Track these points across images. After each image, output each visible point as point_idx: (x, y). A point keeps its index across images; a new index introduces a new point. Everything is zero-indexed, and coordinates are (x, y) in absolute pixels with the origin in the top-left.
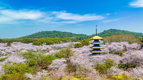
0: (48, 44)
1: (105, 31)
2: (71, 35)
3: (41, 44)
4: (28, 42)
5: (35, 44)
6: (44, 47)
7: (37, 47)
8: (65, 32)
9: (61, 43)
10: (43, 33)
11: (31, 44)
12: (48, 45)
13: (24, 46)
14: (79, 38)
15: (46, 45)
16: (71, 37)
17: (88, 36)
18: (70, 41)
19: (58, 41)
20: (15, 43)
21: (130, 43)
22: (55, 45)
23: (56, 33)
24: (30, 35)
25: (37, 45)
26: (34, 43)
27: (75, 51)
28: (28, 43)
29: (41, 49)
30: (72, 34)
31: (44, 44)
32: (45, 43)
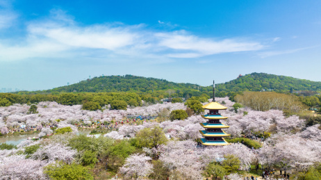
0: (116, 108)
1: (240, 76)
2: (164, 84)
3: (100, 107)
4: (72, 102)
5: (86, 108)
6: (107, 115)
7: (91, 113)
8: (152, 79)
9: (144, 105)
10: (103, 80)
11: (79, 106)
12: (115, 111)
13: (63, 111)
14: (182, 93)
15: (110, 109)
16: (164, 90)
17: (202, 88)
18: (162, 100)
19: (135, 100)
20: (44, 103)
21: (286, 115)
22: (129, 110)
23: (132, 81)
24: (74, 85)
25: (91, 110)
26: (86, 104)
27: (171, 130)
28: (71, 105)
29: (101, 120)
30: (167, 82)
31: (107, 108)
32: (109, 106)
